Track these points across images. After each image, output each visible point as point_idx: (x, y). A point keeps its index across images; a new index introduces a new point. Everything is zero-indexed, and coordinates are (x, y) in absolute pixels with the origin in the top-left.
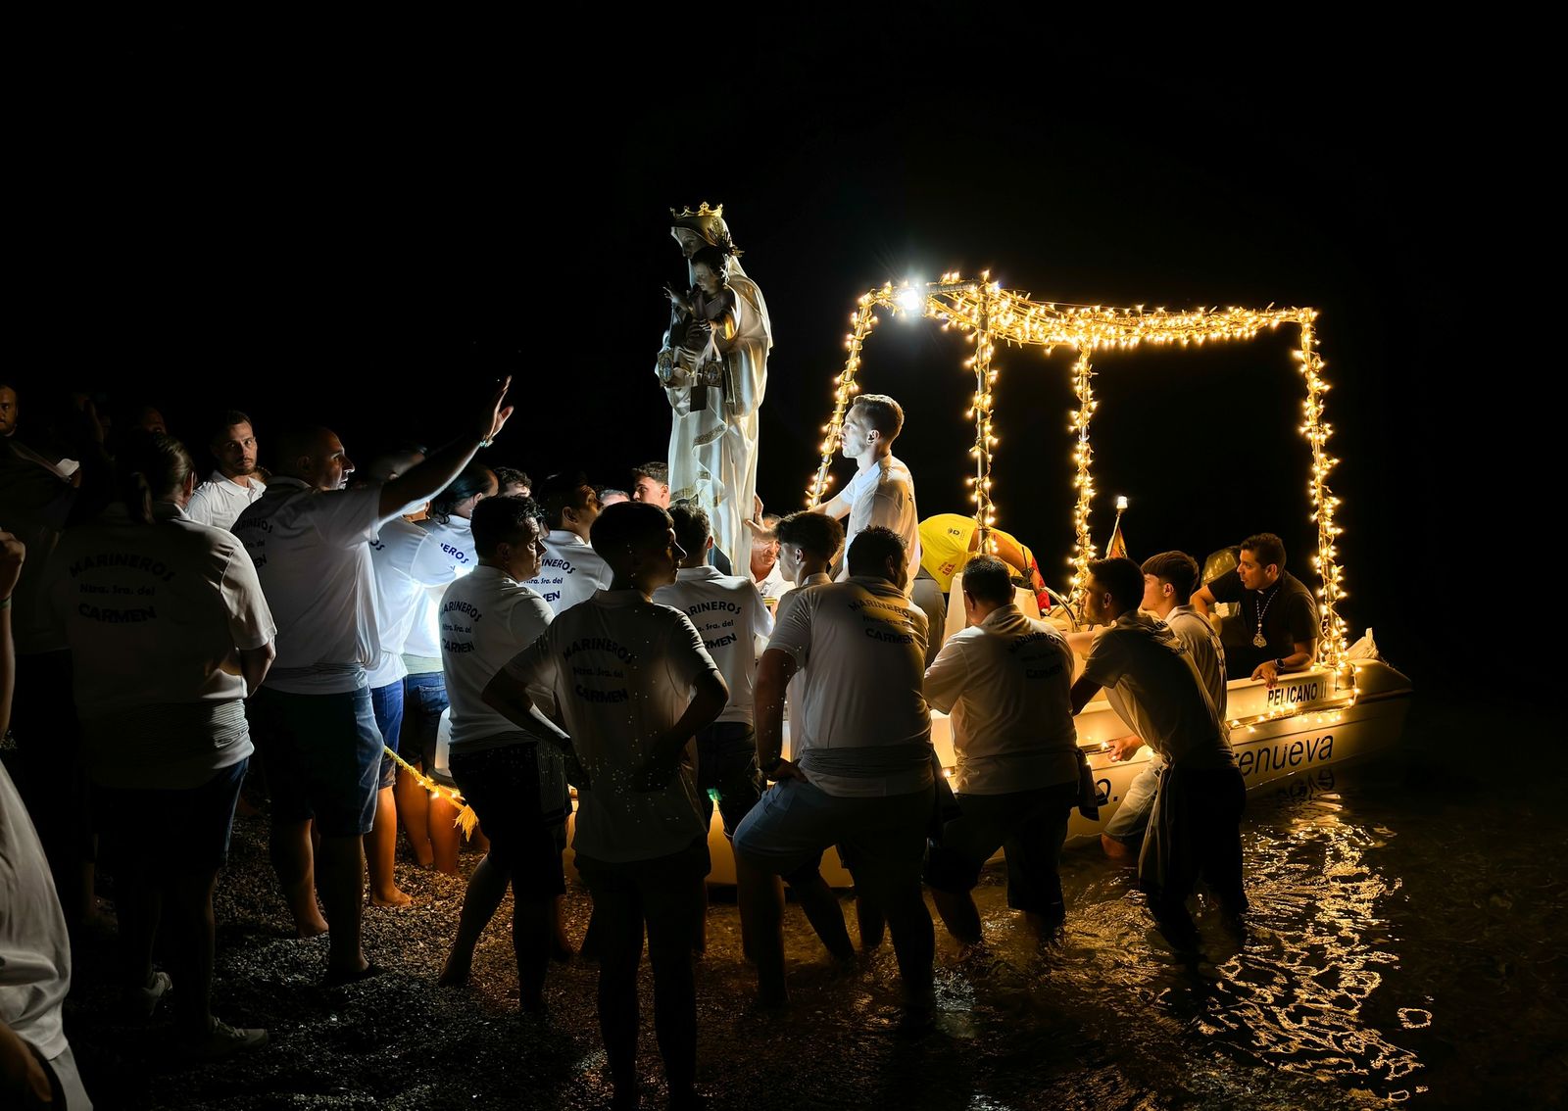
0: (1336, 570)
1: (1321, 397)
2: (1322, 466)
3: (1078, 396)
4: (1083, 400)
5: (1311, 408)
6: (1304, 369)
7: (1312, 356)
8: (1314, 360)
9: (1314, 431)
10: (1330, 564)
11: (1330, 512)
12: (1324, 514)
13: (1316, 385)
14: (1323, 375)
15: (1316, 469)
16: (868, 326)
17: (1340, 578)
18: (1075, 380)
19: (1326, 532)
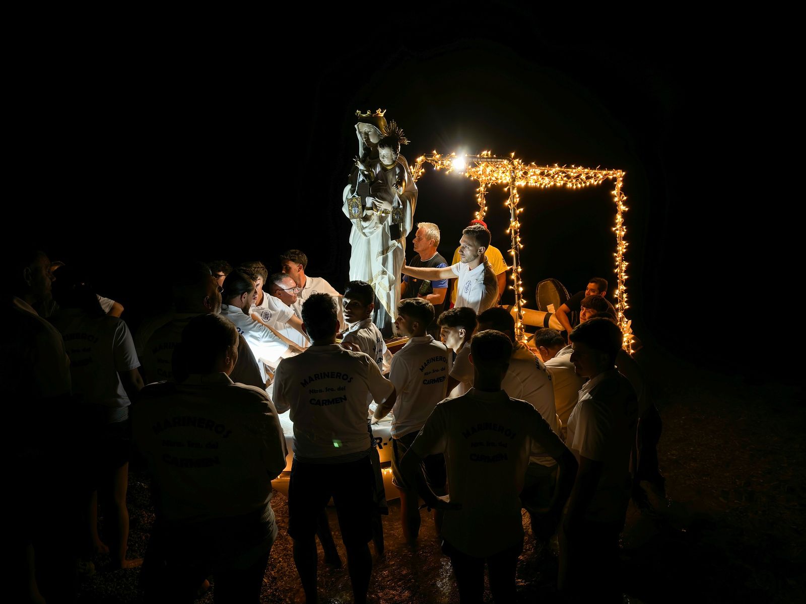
0: (625, 295)
1: (624, 214)
2: (622, 247)
3: (479, 204)
4: (481, 206)
5: (619, 218)
6: (616, 199)
7: (621, 194)
8: (621, 196)
9: (620, 230)
10: (623, 293)
11: (624, 269)
12: (621, 270)
13: (622, 208)
14: (625, 203)
15: (619, 248)
16: (420, 174)
17: (626, 299)
18: (478, 195)
19: (622, 278)
